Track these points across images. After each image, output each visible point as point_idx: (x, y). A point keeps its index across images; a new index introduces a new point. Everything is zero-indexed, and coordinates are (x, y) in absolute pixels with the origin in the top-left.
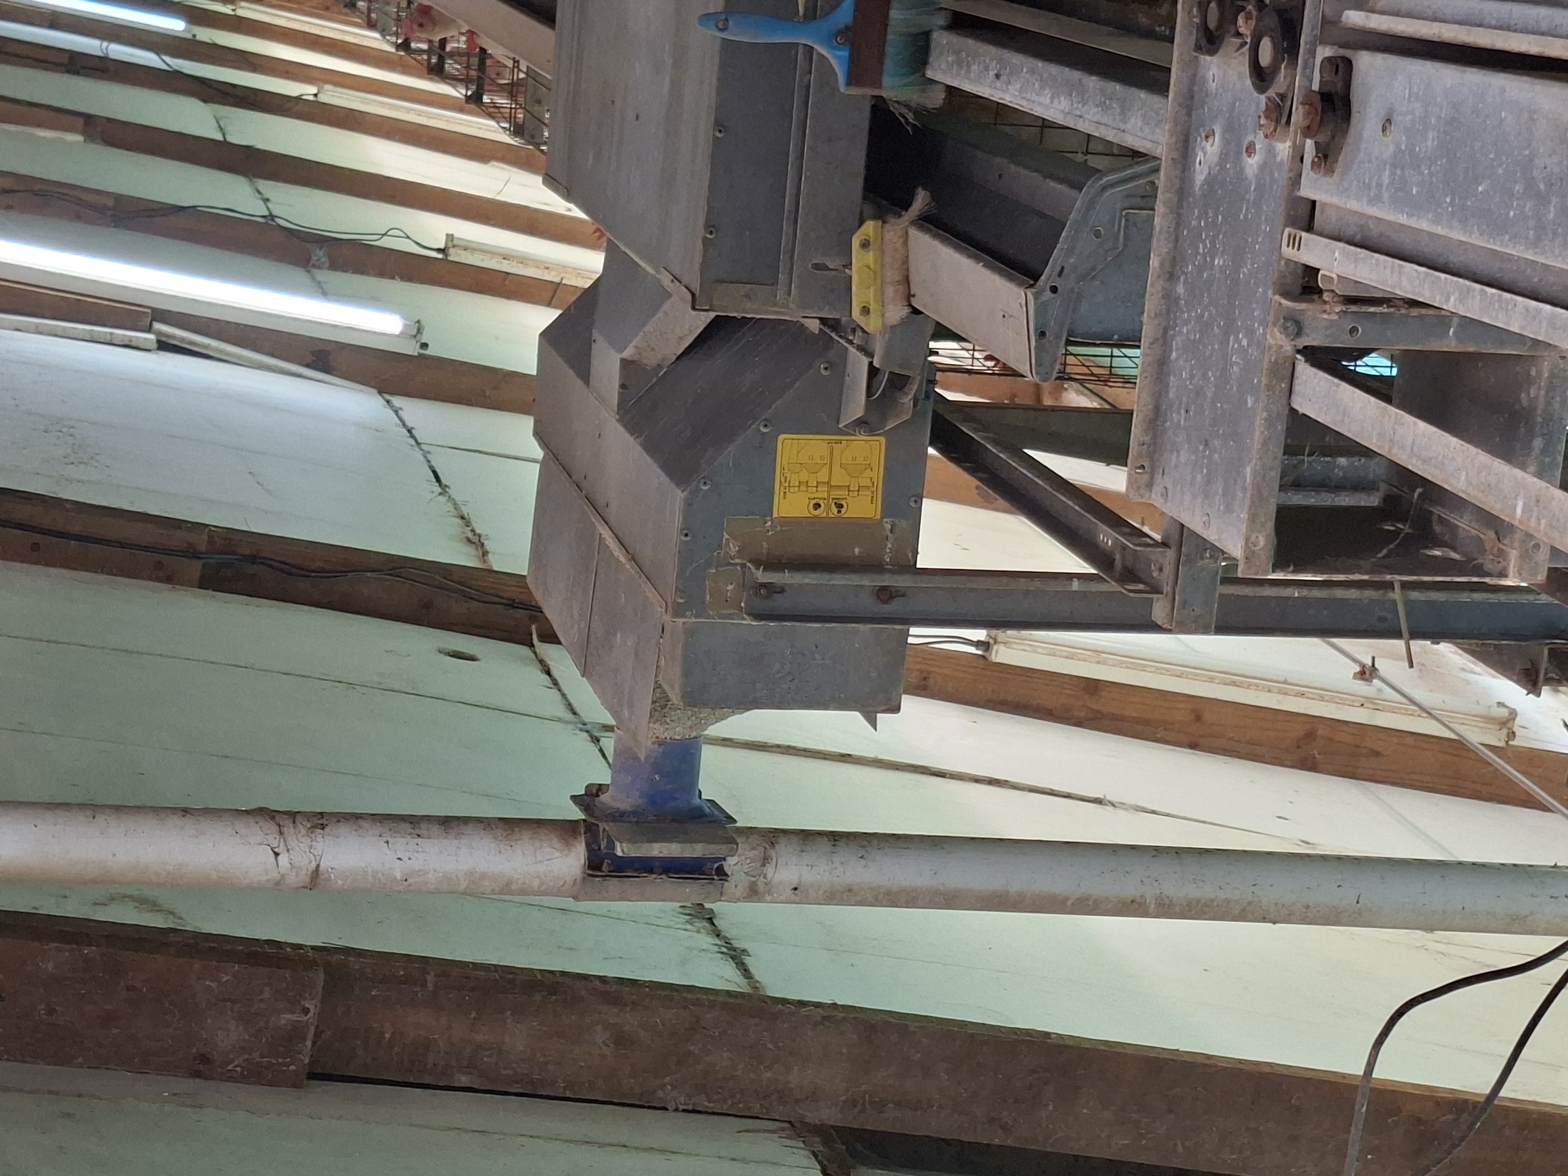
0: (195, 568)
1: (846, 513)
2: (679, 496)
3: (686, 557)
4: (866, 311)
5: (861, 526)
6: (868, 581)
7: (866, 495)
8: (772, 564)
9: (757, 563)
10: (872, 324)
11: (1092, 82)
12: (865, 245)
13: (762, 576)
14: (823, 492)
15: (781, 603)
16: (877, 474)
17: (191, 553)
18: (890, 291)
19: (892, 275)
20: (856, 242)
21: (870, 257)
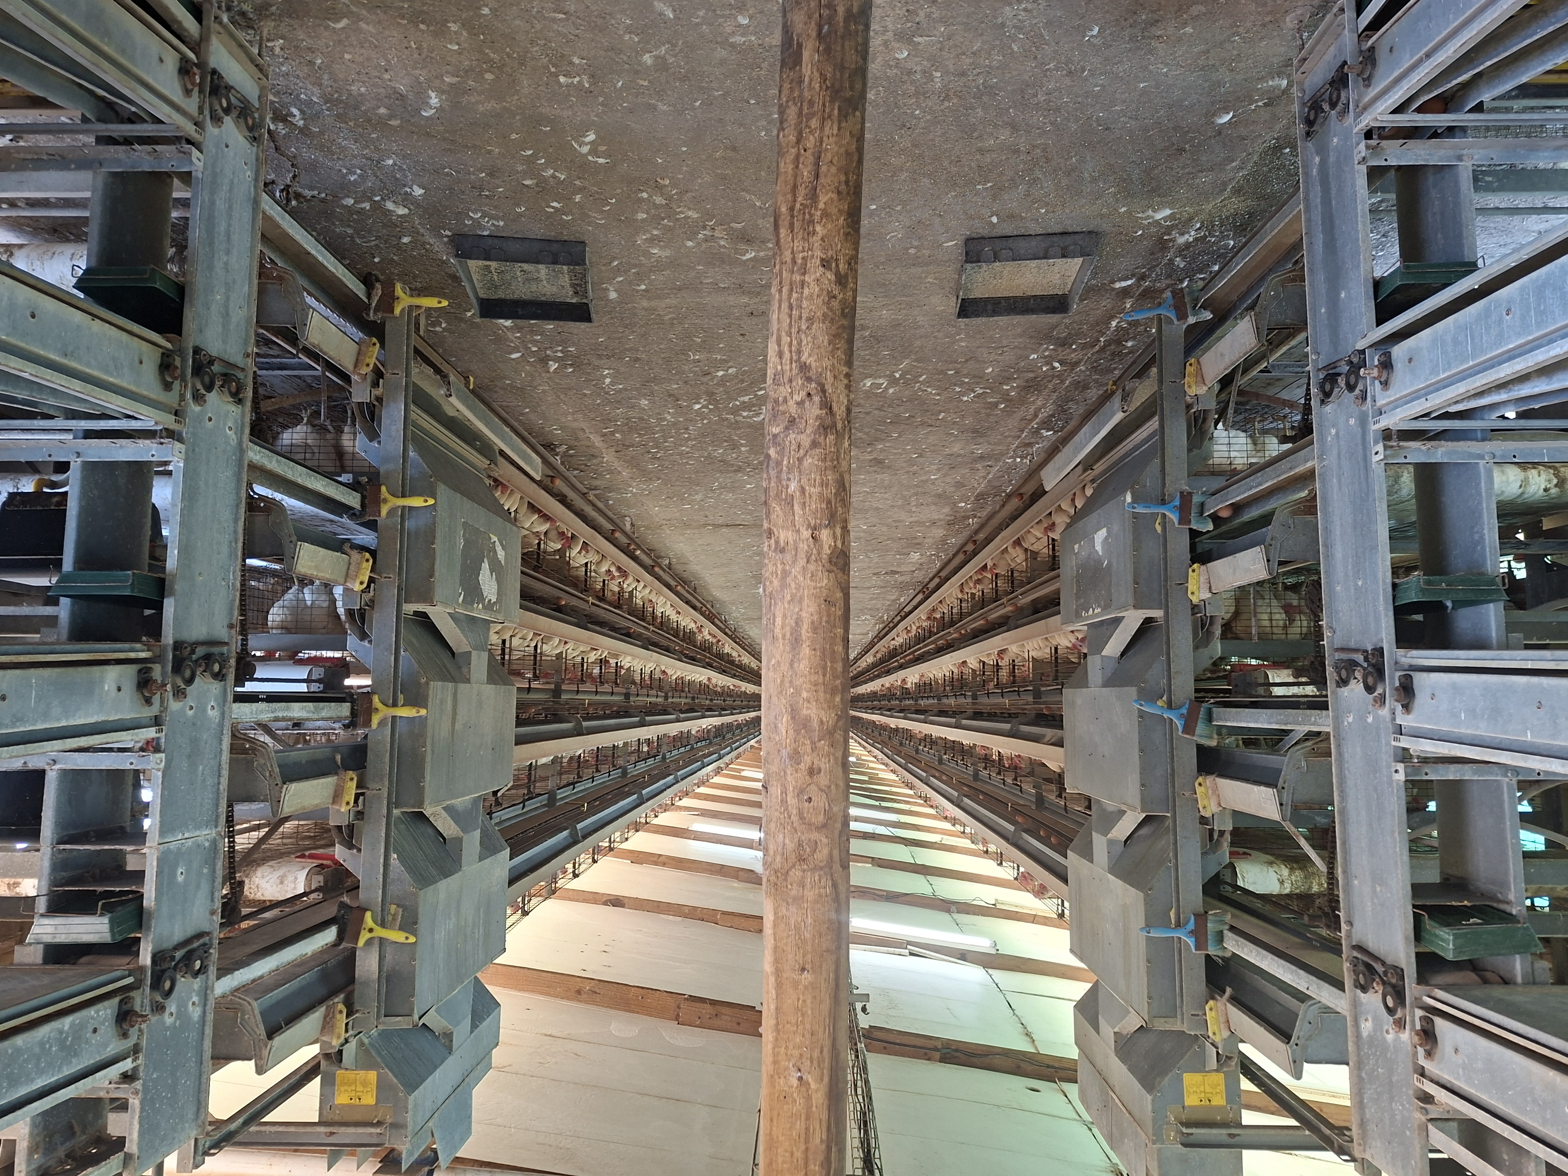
0: (938, 1055)
1: (1213, 1103)
2: (1149, 1098)
3: (1155, 1121)
4: (1214, 1034)
5: (1219, 1108)
6: (1225, 1131)
7: (1219, 1096)
8: (1188, 1125)
9: (1182, 1124)
10: (1217, 1039)
11: (1302, 972)
12: (1211, 1009)
13: (1184, 1130)
14: (1203, 1095)
15: (1191, 1139)
16: (1222, 1087)
17: (936, 1049)
18: (1222, 1026)
19: (1222, 1019)
20: (1207, 1008)
21: (1213, 1013)
